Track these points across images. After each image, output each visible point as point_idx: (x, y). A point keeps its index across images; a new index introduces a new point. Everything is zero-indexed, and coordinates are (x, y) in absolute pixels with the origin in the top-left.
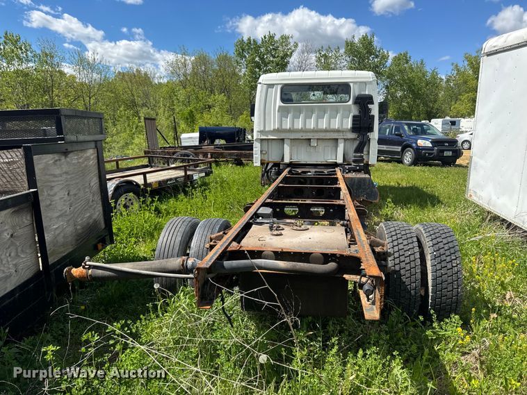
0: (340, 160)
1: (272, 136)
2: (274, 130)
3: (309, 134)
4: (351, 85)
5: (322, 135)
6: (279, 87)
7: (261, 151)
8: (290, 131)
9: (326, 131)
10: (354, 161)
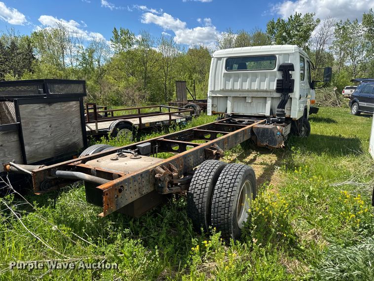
0: (268, 114)
1: (220, 94)
2: (221, 90)
3: (245, 93)
4: (277, 56)
5: (254, 94)
6: (225, 59)
7: (212, 105)
8: (231, 91)
9: (257, 91)
10: (278, 115)
